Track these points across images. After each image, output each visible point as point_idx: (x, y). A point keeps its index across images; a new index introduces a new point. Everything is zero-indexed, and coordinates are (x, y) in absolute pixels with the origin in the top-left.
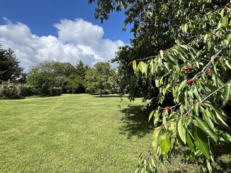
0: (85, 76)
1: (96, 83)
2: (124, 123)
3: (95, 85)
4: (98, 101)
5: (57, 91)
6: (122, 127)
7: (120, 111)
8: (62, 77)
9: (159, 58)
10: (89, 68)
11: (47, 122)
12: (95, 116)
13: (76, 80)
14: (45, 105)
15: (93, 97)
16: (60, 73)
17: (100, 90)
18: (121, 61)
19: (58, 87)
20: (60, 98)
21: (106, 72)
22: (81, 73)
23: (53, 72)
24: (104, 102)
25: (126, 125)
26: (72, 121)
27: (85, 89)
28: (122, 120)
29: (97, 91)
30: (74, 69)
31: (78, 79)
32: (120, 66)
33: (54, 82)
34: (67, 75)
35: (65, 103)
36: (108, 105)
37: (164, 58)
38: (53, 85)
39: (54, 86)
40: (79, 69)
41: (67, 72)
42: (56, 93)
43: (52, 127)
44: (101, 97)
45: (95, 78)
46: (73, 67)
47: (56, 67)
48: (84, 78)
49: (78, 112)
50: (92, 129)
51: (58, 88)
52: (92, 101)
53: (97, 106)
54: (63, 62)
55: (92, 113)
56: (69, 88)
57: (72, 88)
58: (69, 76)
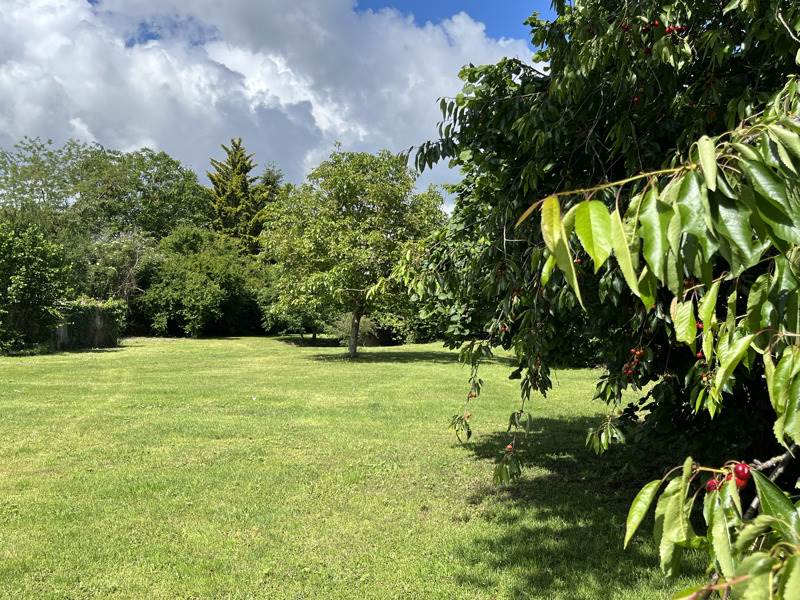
0: (263, 234)
1: (326, 275)
2: (488, 519)
3: (320, 291)
4: (334, 385)
5: (99, 323)
6: (477, 542)
7: (467, 446)
8: (125, 240)
9: (694, 183)
10: (282, 185)
11: (43, 505)
12: (315, 476)
13: (205, 256)
14: (30, 405)
15: (309, 358)
16: (114, 213)
17: (346, 320)
18: (476, 152)
19: (106, 298)
20: (112, 364)
21: (387, 210)
22: (239, 214)
23: (75, 206)
24: (372, 393)
25: (498, 531)
26: (187, 501)
27: (261, 314)
28: (474, 501)
29: (328, 323)
30: (196, 190)
31: (220, 253)
32: (467, 183)
33: (81, 269)
34: (157, 226)
35: (139, 392)
36: (397, 409)
37: (721, 181)
38: (72, 282)
39: (79, 291)
40: (224, 191)
41: (153, 210)
42: (90, 334)
43: (73, 535)
44: (354, 357)
45: (321, 249)
46: (189, 177)
47: (92, 181)
48: (255, 249)
49: (221, 446)
50: (300, 551)
51: (100, 305)
52: (298, 385)
53: (332, 413)
54: (131, 151)
55: (300, 457)
56: (168, 303)
57: (184, 302)
58: (165, 235)
